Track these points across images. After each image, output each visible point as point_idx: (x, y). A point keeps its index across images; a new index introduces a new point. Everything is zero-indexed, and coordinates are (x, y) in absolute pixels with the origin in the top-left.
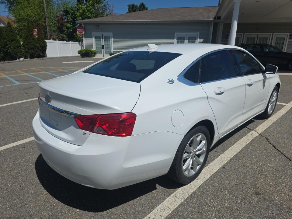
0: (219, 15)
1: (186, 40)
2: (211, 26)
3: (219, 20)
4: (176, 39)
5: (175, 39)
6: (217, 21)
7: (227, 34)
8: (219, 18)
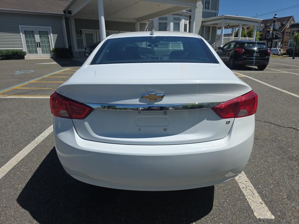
0: (70, 10)
1: (37, 34)
2: (63, 20)
3: (70, 15)
4: (23, 34)
5: (21, 33)
6: (68, 15)
7: (80, 30)
8: (70, 12)
